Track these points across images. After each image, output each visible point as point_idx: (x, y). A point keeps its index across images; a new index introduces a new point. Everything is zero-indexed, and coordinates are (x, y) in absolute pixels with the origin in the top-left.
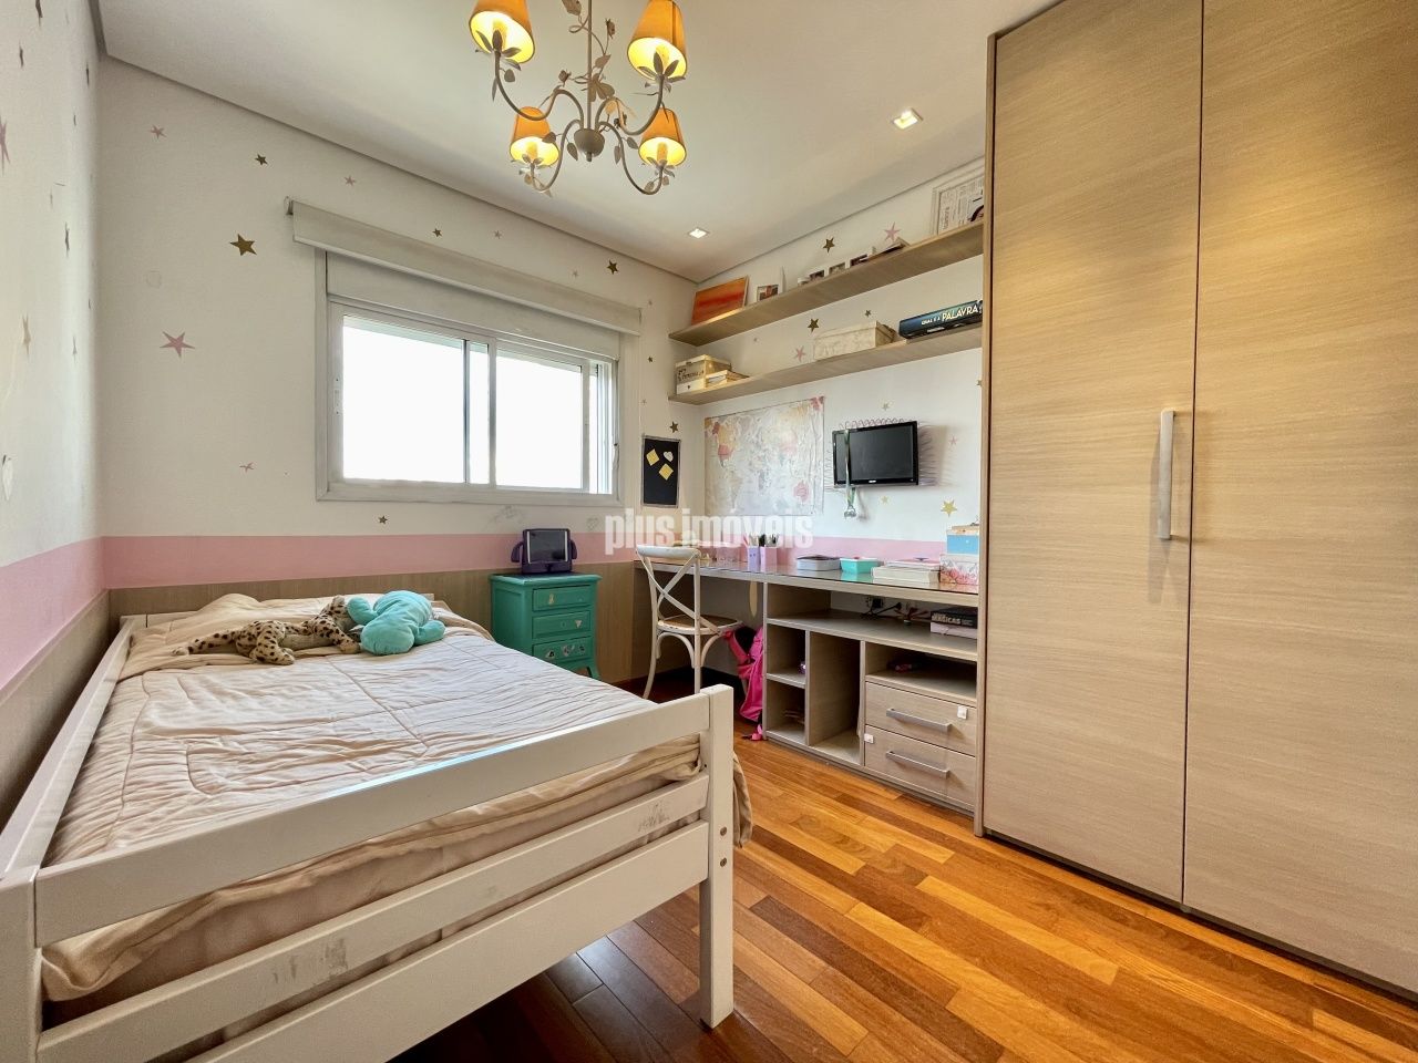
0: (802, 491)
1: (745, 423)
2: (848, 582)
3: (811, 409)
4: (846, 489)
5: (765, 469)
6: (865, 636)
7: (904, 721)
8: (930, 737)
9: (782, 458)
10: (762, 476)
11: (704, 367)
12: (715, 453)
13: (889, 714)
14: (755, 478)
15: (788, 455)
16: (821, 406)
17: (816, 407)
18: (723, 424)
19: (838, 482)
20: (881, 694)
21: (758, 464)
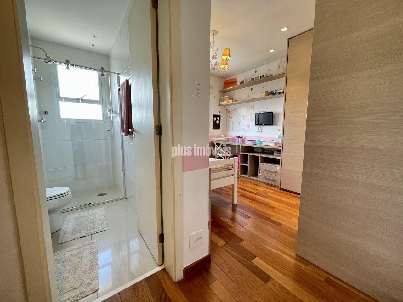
0: (248, 126)
1: (235, 111)
2: (258, 145)
3: (251, 108)
4: (258, 126)
5: (240, 121)
6: (260, 155)
7: (267, 171)
8: (271, 173)
9: (244, 119)
10: (239, 123)
11: (227, 99)
12: (228, 117)
13: (264, 170)
14: (238, 123)
15: (245, 118)
16: (253, 108)
17: (252, 108)
18: (231, 111)
19: (256, 124)
20: (263, 166)
21: (238, 120)
